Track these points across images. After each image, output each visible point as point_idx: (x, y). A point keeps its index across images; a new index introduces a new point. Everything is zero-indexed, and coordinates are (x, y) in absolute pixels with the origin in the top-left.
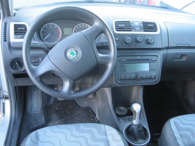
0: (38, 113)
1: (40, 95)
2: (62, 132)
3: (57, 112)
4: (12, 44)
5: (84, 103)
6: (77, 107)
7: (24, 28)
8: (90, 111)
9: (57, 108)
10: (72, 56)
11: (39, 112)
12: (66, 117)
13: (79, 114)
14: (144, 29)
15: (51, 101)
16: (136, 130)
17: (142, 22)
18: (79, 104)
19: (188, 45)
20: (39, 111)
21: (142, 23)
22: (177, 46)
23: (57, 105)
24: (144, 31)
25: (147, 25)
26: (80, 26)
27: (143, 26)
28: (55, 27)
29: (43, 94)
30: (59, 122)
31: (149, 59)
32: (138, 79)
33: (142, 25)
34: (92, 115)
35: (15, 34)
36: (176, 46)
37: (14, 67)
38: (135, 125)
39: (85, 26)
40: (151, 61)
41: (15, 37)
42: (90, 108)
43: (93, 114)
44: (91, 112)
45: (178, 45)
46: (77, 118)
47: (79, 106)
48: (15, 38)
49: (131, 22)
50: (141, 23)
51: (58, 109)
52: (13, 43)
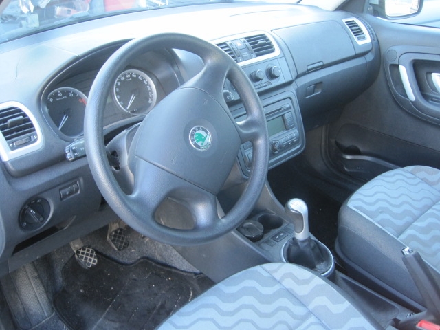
0: (48, 322)
1: (34, 278)
2: (201, 319)
3: (86, 298)
4: (11, 167)
5: (131, 253)
6: (122, 268)
7: (21, 117)
8: (153, 264)
9: (81, 289)
10: (202, 144)
11: (49, 318)
12: (113, 299)
13: (135, 280)
14: (255, 51)
15: (58, 281)
16: (308, 250)
17: (246, 38)
18: (121, 260)
19: (321, 64)
20: (46, 315)
21: (246, 40)
22: (308, 70)
23: (79, 283)
24: (258, 55)
25: (257, 43)
26: (123, 79)
27: (250, 46)
28: (71, 95)
29: (37, 272)
30: (105, 317)
31: (280, 109)
32: (276, 153)
33: (248, 44)
34: (161, 269)
35: (7, 139)
36: (306, 70)
37: (25, 223)
38: (303, 242)
39: (131, 75)
40: (285, 110)
41: (11, 145)
42: (148, 258)
43: (162, 267)
44: (157, 265)
45: (309, 67)
46: (138, 291)
47: (126, 265)
48: (13, 149)
49: (228, 43)
50: (244, 42)
51: (84, 290)
52: (14, 162)
